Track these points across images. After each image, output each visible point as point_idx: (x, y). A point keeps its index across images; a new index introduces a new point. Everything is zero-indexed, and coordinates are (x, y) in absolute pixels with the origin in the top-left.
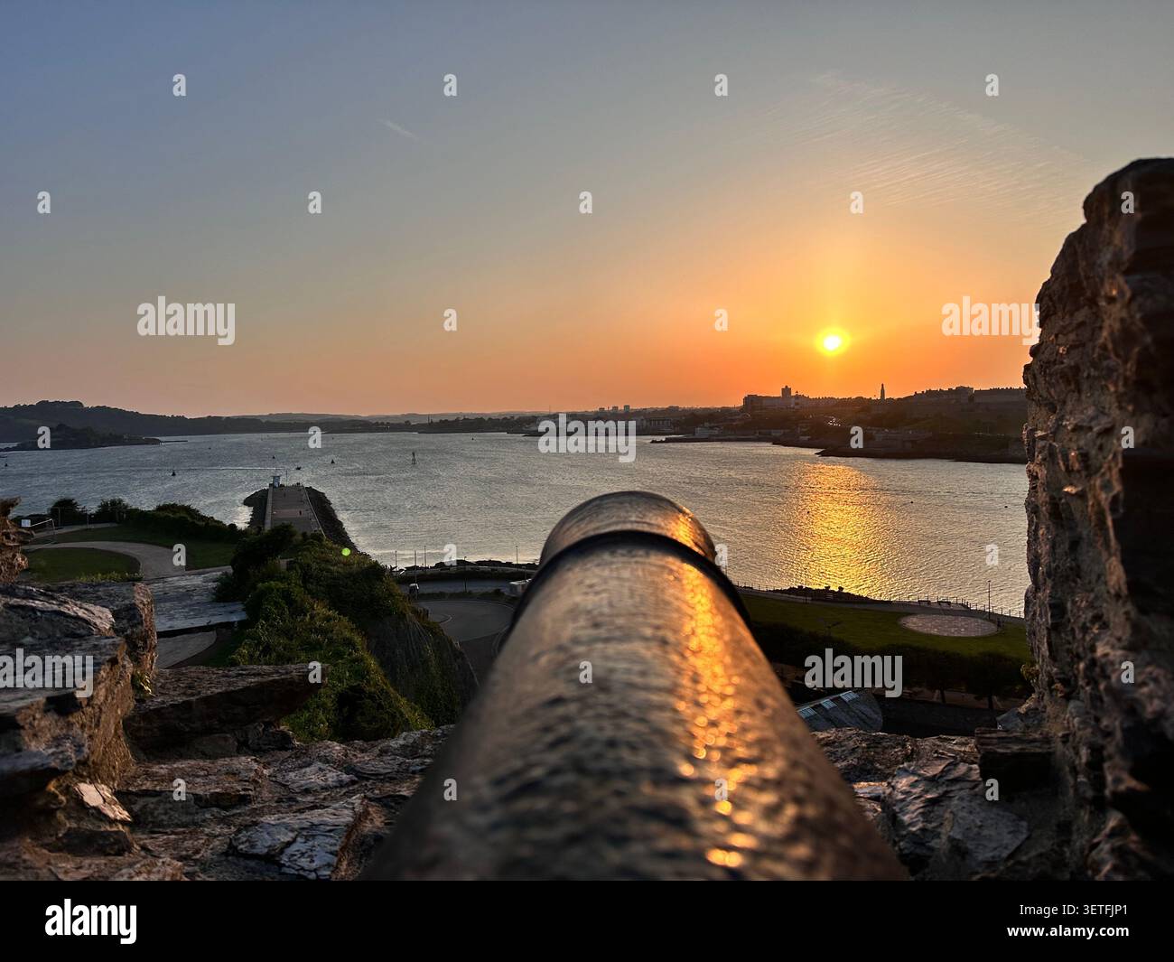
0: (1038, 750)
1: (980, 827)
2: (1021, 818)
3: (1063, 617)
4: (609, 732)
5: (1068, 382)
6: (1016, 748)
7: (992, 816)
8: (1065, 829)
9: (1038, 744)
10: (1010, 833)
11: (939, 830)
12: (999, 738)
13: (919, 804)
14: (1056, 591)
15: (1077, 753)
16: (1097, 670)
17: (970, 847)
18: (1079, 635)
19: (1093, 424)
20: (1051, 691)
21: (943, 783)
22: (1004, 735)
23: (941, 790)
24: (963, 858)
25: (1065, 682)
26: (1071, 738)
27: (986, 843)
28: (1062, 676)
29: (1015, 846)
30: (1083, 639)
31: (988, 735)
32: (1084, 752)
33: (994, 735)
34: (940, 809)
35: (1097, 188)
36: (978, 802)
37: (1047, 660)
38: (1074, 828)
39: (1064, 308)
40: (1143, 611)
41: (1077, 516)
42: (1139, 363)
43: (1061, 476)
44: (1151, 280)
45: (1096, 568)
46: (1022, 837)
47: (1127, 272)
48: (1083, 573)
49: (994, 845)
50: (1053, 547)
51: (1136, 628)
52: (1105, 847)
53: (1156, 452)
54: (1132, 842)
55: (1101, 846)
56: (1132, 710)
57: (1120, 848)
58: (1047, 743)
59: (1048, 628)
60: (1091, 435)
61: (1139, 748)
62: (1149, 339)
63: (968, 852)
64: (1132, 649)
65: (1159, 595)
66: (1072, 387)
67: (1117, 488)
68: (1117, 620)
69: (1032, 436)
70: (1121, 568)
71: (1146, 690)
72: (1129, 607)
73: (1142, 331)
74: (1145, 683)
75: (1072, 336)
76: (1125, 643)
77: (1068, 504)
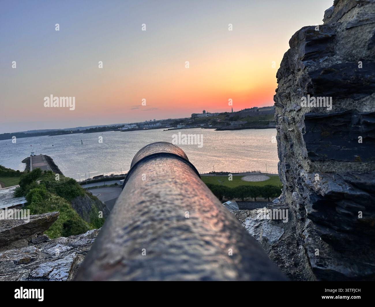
1: (271, 232)
2: (282, 228)
3: (289, 168)
4: (161, 208)
7: (274, 228)
8: (294, 228)
9: (285, 206)
10: (279, 232)
11: (259, 235)
12: (274, 206)
13: (253, 228)
14: (287, 161)
15: (296, 207)
16: (301, 180)
17: (268, 238)
18: (295, 172)
19: (295, 109)
20: (287, 191)
21: (259, 221)
22: (275, 205)
23: (259, 223)
24: (267, 242)
25: (291, 187)
26: (294, 203)
27: (273, 236)
28: (290, 185)
29: (281, 236)
30: (296, 172)
31: (271, 205)
32: (298, 206)
33: (272, 205)
34: (259, 229)
35: (293, 36)
36: (270, 225)
37: (286, 181)
38: (297, 228)
39: (285, 76)
40: (313, 161)
41: (292, 137)
42: (308, 88)
43: (287, 126)
44: (310, 62)
45: (299, 152)
46: (283, 233)
47: (303, 61)
48: (295, 154)
49: (275, 236)
50: (286, 148)
51: (311, 166)
52: (306, 231)
53: (314, 114)
54: (314, 227)
55: (305, 231)
56: (312, 190)
57: (310, 231)
58: (288, 205)
59: (285, 172)
60: (295, 112)
61: (314, 200)
62: (310, 80)
63: (268, 240)
64: (310, 172)
65: (317, 156)
66: (288, 99)
67: (304, 126)
68: (305, 165)
69: (277, 117)
70: (306, 149)
71: (315, 183)
72: (309, 161)
73: (308, 78)
74: (314, 181)
75: (288, 84)
76: (308, 171)
77: (289, 134)
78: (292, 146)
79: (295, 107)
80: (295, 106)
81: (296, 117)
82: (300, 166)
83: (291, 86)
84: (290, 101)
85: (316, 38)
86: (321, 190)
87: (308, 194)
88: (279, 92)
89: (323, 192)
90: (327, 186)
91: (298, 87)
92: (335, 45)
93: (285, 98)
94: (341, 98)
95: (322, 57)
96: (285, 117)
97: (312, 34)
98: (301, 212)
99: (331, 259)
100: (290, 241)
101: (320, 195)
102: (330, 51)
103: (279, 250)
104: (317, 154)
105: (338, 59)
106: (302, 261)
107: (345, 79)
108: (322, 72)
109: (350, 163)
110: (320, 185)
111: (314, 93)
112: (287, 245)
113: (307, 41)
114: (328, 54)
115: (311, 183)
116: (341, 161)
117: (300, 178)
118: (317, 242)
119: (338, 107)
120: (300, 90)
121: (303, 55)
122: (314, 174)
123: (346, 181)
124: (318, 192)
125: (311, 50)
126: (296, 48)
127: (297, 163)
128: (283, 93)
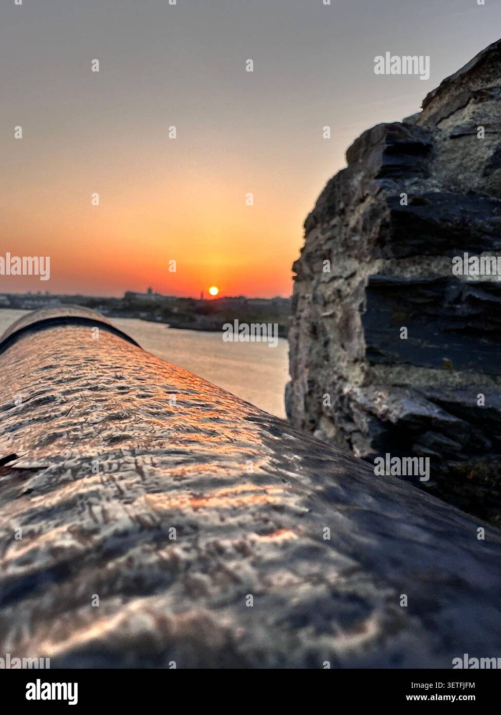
3: (313, 387)
14: (310, 374)
16: (345, 400)
19: (342, 275)
25: (312, 421)
28: (311, 419)
30: (333, 389)
37: (302, 412)
41: (328, 328)
43: (319, 309)
45: (338, 354)
50: (310, 351)
53: (385, 278)
56: (370, 413)
60: (341, 281)
61: (376, 431)
62: (388, 212)
64: (364, 386)
67: (362, 299)
68: (354, 374)
69: (296, 298)
70: (363, 341)
71: (377, 402)
72: (363, 364)
73: (384, 209)
74: (375, 399)
75: (329, 234)
76: (360, 384)
77: (323, 324)
78: (326, 343)
79: (340, 273)
81: (344, 288)
82: (340, 377)
83: (335, 238)
84: (331, 263)
85: (402, 141)
86: (391, 412)
87: (364, 421)
88: (306, 251)
89: (394, 415)
90: (400, 406)
91: (354, 233)
92: (431, 161)
93: (320, 259)
94: (432, 255)
95: (408, 178)
96: (318, 293)
97: (396, 133)
101: (389, 422)
102: (422, 169)
105: (434, 185)
107: (444, 220)
109: (434, 371)
110: (387, 404)
111: (389, 238)
113: (387, 143)
114: (419, 174)
115: (369, 403)
116: (421, 366)
117: (342, 398)
119: (426, 270)
120: (357, 238)
121: (377, 169)
122: (372, 388)
123: (431, 400)
124: (383, 416)
125: (392, 161)
126: (360, 161)
127: (335, 373)
128: (316, 251)
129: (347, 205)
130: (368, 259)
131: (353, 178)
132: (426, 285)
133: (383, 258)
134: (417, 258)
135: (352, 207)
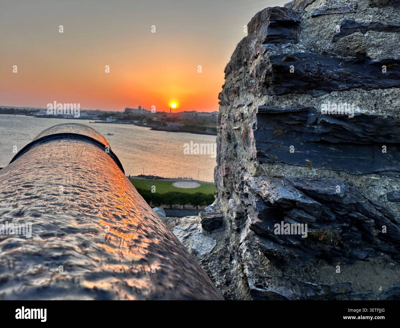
0: (219, 216)
1: (202, 244)
2: (214, 239)
3: (229, 172)
5: (235, 93)
6: (213, 216)
7: (205, 239)
8: (228, 240)
9: (219, 214)
10: (211, 244)
11: (188, 247)
12: (208, 214)
13: (182, 238)
14: (227, 164)
15: (232, 215)
17: (198, 251)
18: (236, 176)
19: (245, 104)
20: (223, 197)
21: (189, 231)
22: (209, 212)
23: (189, 233)
24: (196, 255)
25: (228, 193)
26: (230, 211)
27: (203, 249)
28: (227, 191)
29: (213, 248)
30: (238, 176)
31: (204, 213)
32: (235, 215)
33: (206, 213)
34: (189, 240)
35: (253, 18)
36: (201, 235)
37: (223, 187)
38: (230, 240)
39: (235, 69)
40: (261, 163)
41: (237, 137)
42: (266, 75)
43: (232, 124)
44: (271, 46)
45: (242, 153)
46: (215, 245)
47: (263, 43)
48: (237, 156)
49: (206, 249)
50: (227, 149)
51: (258, 169)
52: (244, 244)
53: (269, 107)
54: (257, 240)
55: (242, 244)
56: (258, 195)
57: (248, 244)
58: (222, 213)
59: (224, 177)
60: (244, 108)
61: (261, 208)
62: (270, 66)
63: (198, 253)
64: (256, 176)
65: (266, 157)
66: (237, 95)
67: (255, 121)
68: (251, 168)
69: (220, 116)
70: (255, 148)
71: (262, 188)
72: (256, 162)
73: (268, 63)
74: (262, 186)
75: (238, 77)
76: (253, 174)
77: (234, 133)
78: (235, 146)
79: (244, 103)
80: (244, 101)
81: (245, 112)
82: (243, 169)
83: (241, 80)
84: (239, 96)
85: (281, 19)
86: (270, 196)
87: (254, 200)
88: (226, 87)
89: (273, 198)
90: (277, 192)
91: (252, 78)
92: (299, 32)
93: (233, 93)
94: (299, 93)
95: (284, 43)
96: (231, 114)
97: (277, 14)
98: (238, 222)
99: (271, 278)
100: (223, 254)
101: (269, 202)
102: (293, 38)
103: (210, 265)
104: (267, 155)
105: (301, 48)
106: (235, 279)
107: (307, 71)
108: (284, 58)
109: (300, 168)
110: (269, 190)
111: (271, 83)
112: (219, 259)
113: (271, 21)
114: (292, 40)
115: (258, 188)
116: (291, 165)
117: (243, 183)
118: (256, 257)
119: (296, 103)
120: (253, 81)
121: (264, 37)
122: (261, 178)
123: (297, 188)
124: (266, 198)
125: (274, 32)
126: (255, 32)
127: (240, 165)
128: (231, 88)
129: (248, 60)
130: (259, 95)
131: (251, 42)
132: (295, 113)
133: (269, 95)
134: (289, 95)
135: (250, 61)
